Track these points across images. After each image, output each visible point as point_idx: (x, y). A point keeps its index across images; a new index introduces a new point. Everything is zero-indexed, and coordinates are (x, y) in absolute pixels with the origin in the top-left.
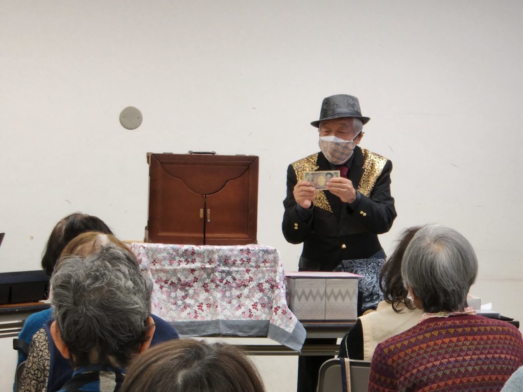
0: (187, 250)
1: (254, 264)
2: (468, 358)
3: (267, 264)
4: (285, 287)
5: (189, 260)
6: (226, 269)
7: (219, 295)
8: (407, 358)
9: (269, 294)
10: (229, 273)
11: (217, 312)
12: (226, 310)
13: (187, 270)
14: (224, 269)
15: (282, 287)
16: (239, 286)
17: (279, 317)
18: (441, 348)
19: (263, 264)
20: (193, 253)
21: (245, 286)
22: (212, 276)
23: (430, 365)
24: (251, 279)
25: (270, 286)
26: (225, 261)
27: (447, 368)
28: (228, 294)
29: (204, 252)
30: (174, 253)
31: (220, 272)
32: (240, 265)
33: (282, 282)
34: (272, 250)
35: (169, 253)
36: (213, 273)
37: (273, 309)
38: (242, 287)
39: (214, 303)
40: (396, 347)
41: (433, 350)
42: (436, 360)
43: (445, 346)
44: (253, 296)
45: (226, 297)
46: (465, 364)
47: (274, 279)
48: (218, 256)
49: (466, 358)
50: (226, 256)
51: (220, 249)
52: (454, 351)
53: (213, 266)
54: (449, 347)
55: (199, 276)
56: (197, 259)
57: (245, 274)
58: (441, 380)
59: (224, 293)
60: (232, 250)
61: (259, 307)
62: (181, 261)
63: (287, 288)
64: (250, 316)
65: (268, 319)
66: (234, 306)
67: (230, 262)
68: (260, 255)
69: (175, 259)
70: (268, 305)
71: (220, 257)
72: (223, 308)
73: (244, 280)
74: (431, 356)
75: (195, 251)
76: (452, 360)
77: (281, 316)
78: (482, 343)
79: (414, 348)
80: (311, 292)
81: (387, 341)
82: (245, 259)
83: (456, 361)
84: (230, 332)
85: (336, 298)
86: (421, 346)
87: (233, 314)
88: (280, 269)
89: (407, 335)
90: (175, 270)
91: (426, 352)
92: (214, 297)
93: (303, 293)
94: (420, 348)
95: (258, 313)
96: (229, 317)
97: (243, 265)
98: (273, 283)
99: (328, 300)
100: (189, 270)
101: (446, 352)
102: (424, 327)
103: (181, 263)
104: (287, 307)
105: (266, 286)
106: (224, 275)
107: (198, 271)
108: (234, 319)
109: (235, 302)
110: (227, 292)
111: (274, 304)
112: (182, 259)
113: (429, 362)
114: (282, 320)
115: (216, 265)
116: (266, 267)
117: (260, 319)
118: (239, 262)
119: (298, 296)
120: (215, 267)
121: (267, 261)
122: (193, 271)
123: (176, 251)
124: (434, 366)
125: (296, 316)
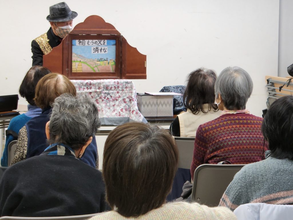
0: (87, 83)
1: (121, 89)
2: (244, 136)
3: (127, 89)
4: (137, 100)
5: (89, 88)
6: (107, 92)
7: (104, 105)
8: (214, 134)
9: (129, 104)
10: (108, 94)
11: (103, 113)
12: (108, 113)
13: (88, 93)
14: (106, 92)
15: (135, 100)
16: (113, 100)
17: (134, 115)
18: (231, 130)
19: (125, 89)
20: (90, 84)
21: (117, 100)
22: (100, 95)
23: (225, 138)
24: (119, 97)
25: (129, 100)
26: (107, 88)
27: (233, 140)
28: (108, 104)
29: (96, 84)
30: (81, 85)
31: (104, 93)
32: (114, 90)
33: (135, 98)
34: (129, 82)
35: (78, 84)
36: (101, 94)
37: (131, 112)
38: (115, 101)
39: (102, 109)
40: (209, 128)
41: (227, 130)
42: (228, 136)
43: (233, 129)
44: (121, 105)
45: (107, 106)
46: (242, 139)
47: (131, 96)
48: (103, 85)
49: (243, 136)
50: (107, 85)
51: (104, 82)
52: (237, 132)
53: (100, 90)
54: (235, 130)
55: (94, 95)
56: (93, 87)
57: (116, 94)
58: (230, 146)
59: (106, 104)
60: (110, 82)
61: (124, 110)
62: (85, 88)
63: (137, 101)
64: (120, 115)
65: (129, 117)
66: (111, 110)
67: (109, 88)
68: (124, 84)
69: (81, 87)
70: (128, 109)
71: (104, 86)
72: (106, 111)
73: (116, 97)
74: (226, 134)
75: (92, 83)
76: (236, 136)
77: (135, 115)
78: (252, 129)
79: (218, 129)
80: (150, 103)
81: (204, 124)
82: (116, 87)
83: (238, 137)
84: (110, 124)
85: (162, 105)
86: (222, 128)
87: (111, 114)
88: (134, 91)
89: (215, 122)
90: (81, 93)
91: (223, 131)
92: (101, 106)
93: (146, 103)
94: (221, 129)
95: (124, 114)
96: (109, 116)
97: (116, 90)
98: (131, 98)
99: (159, 106)
100: (89, 93)
101: (234, 132)
102: (223, 119)
103: (84, 89)
104: (138, 110)
105: (127, 100)
106: (106, 95)
107: (93, 93)
108: (111, 117)
109: (112, 108)
110: (108, 103)
111: (131, 109)
112: (85, 87)
113: (224, 137)
114: (136, 117)
115: (102, 90)
116: (127, 90)
117: (125, 117)
118: (113, 88)
119: (143, 105)
120: (102, 91)
121: (127, 87)
122: (90, 93)
123: (82, 83)
124: (227, 139)
125: (142, 115)
